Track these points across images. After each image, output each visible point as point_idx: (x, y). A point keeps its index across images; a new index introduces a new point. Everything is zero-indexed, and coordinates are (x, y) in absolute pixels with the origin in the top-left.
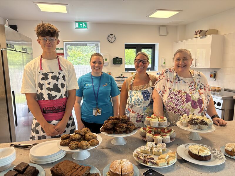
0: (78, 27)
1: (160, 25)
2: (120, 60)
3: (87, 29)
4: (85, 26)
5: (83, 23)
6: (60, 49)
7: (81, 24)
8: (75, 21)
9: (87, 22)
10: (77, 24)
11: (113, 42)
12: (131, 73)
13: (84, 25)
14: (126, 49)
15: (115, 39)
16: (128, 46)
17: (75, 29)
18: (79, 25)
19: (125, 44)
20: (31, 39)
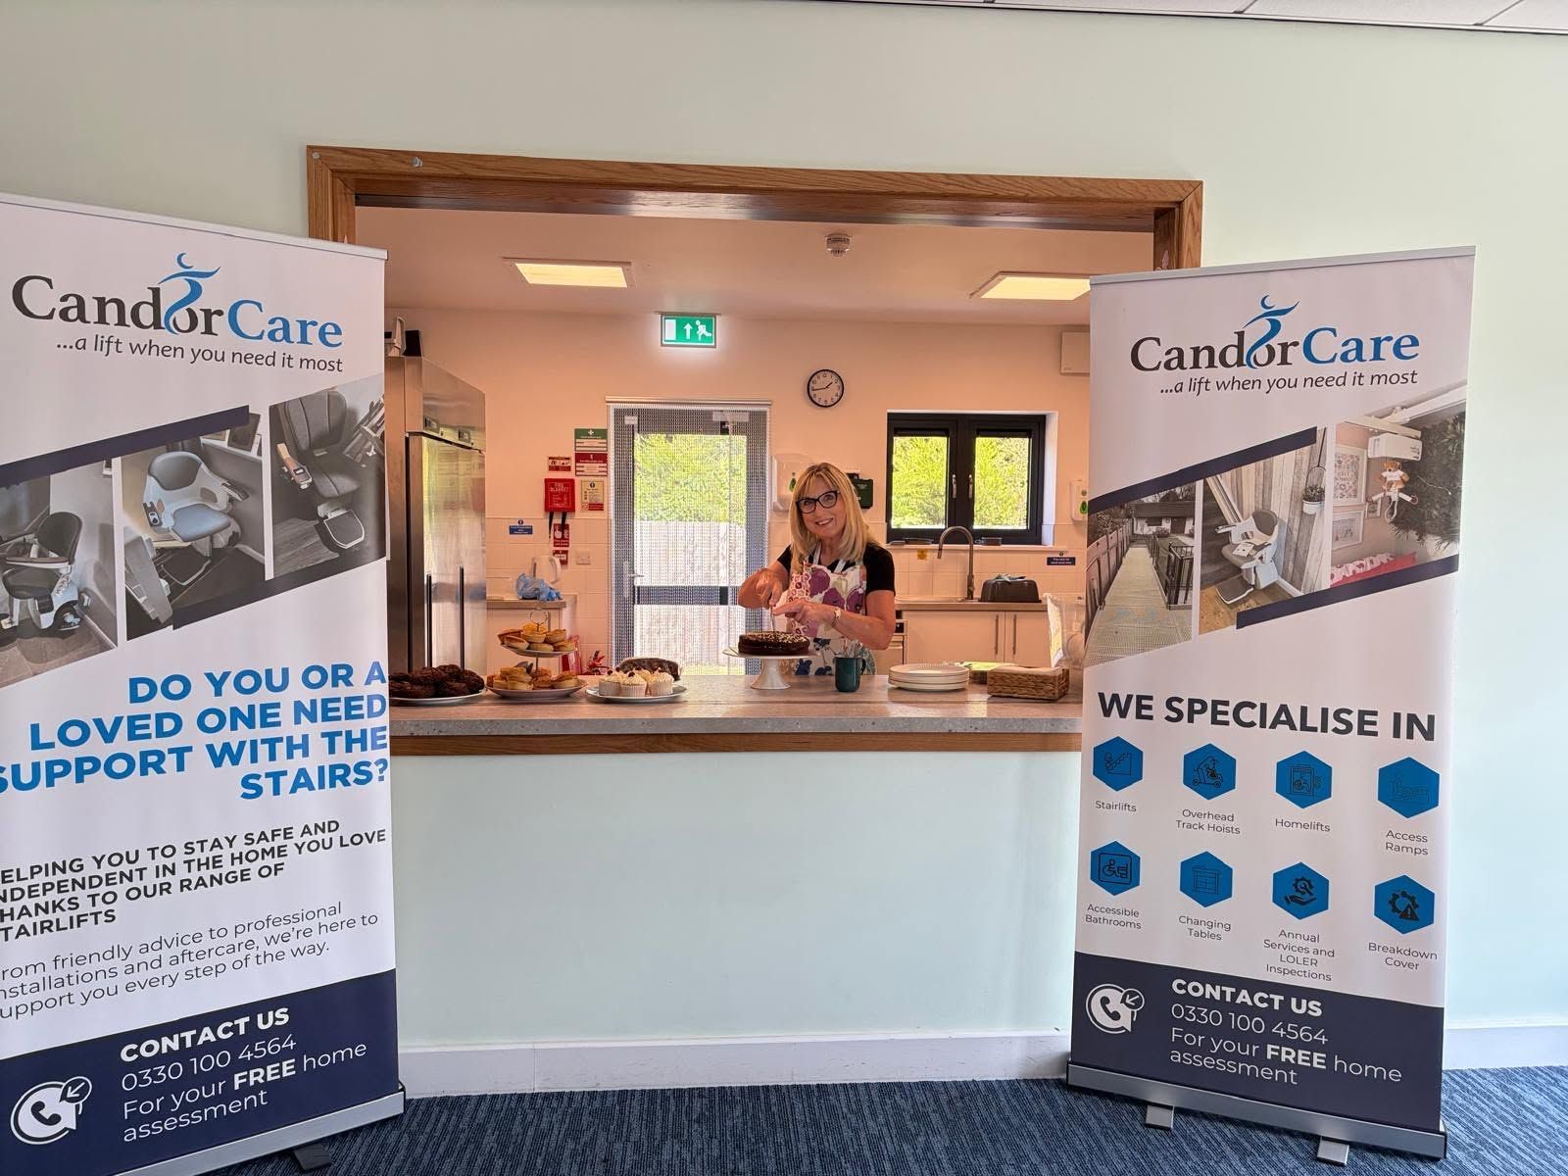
0: (674, 339)
1: (1066, 323)
2: (863, 487)
3: (715, 347)
4: (703, 335)
5: (698, 323)
6: (591, 433)
7: (688, 327)
8: (663, 314)
9: (714, 315)
10: (671, 324)
11: (829, 403)
12: (916, 554)
13: (702, 329)
14: (898, 441)
15: (839, 393)
16: (903, 425)
17: (662, 345)
18: (680, 330)
19: (889, 414)
20: (484, 395)
